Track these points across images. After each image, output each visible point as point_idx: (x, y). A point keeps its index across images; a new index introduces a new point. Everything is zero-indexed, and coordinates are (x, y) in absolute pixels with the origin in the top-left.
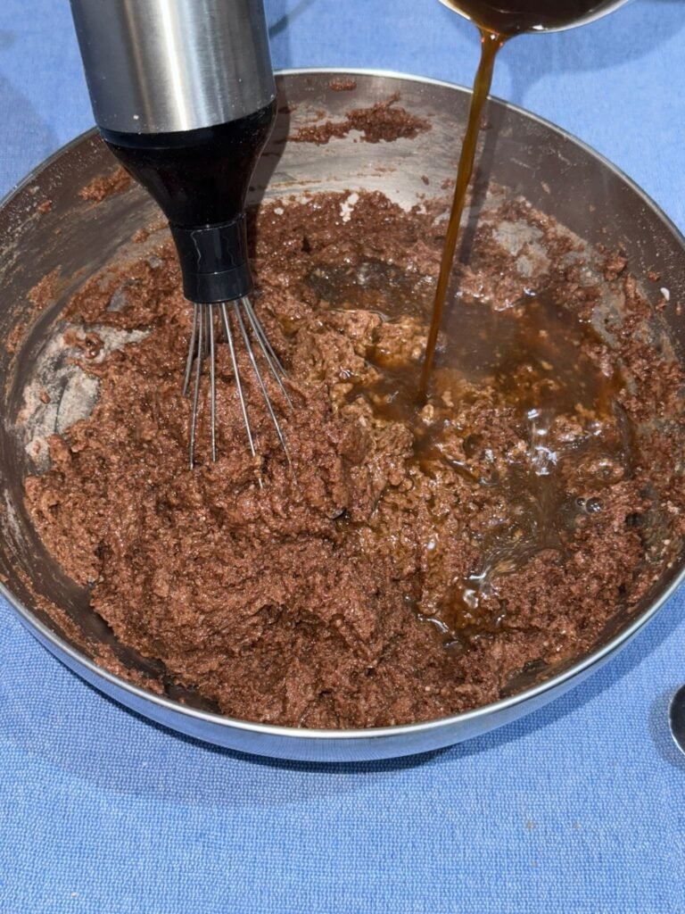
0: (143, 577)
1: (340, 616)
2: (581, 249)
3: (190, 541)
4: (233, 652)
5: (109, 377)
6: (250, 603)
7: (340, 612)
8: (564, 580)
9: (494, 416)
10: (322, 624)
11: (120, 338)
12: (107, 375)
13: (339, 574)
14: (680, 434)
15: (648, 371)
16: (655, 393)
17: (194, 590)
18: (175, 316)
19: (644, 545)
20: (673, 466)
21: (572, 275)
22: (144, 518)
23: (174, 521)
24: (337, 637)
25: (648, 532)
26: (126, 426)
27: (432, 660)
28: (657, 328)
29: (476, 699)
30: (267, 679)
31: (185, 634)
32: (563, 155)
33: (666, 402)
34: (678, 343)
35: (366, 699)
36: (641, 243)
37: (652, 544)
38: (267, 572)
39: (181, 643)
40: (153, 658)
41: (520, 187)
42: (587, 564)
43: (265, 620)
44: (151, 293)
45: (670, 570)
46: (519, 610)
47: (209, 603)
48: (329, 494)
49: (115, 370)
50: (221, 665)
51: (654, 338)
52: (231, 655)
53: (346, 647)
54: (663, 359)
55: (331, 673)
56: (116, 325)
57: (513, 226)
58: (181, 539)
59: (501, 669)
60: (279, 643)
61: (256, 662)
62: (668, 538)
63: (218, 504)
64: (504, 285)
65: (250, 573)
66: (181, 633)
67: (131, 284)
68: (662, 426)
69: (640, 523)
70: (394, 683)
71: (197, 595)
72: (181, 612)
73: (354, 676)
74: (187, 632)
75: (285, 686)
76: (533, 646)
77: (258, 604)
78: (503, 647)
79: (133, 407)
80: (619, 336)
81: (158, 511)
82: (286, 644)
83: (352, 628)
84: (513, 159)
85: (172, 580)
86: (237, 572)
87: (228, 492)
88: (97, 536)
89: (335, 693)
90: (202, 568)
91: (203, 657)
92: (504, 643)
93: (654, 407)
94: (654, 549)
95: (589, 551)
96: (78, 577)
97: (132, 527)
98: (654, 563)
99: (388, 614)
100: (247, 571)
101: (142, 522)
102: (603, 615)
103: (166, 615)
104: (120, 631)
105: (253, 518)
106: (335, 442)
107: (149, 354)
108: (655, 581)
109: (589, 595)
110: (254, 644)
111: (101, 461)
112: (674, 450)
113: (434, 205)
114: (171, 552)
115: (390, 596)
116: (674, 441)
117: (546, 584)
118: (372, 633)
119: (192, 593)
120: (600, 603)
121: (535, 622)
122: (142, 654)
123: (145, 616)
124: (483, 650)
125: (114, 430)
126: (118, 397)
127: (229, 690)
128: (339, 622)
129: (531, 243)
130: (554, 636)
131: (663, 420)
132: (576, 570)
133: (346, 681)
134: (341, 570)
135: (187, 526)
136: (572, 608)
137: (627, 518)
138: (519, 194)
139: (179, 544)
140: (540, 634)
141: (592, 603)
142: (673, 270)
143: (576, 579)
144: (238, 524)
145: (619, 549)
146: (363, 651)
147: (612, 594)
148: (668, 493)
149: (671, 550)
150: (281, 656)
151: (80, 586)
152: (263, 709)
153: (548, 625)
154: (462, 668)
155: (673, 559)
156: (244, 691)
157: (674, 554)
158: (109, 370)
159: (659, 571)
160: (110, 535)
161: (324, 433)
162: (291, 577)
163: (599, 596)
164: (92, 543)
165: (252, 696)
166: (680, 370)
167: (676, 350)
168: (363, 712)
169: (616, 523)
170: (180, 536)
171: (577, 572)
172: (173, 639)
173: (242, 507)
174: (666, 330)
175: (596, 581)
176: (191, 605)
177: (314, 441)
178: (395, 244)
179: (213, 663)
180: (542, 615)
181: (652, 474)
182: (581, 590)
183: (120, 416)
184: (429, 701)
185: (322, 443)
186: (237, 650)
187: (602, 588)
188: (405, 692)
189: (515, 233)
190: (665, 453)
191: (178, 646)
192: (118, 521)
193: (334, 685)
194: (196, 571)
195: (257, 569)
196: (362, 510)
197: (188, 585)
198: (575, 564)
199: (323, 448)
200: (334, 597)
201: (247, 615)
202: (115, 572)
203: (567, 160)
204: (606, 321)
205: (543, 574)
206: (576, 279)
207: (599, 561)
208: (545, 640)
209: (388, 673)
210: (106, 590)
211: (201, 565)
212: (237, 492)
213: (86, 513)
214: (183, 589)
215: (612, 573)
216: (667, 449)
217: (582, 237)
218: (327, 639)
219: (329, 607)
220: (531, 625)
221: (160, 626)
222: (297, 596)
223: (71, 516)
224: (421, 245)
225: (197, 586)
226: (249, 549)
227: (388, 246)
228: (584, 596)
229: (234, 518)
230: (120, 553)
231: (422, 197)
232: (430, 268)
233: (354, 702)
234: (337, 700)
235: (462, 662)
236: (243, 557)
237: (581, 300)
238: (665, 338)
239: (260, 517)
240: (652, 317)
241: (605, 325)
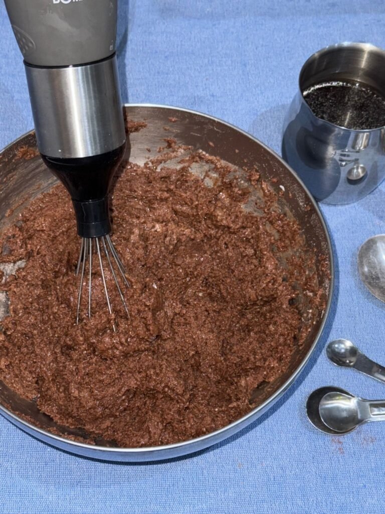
0: (63, 388)
1: (167, 386)
2: (235, 171)
3: (83, 366)
4: (116, 416)
5: (12, 290)
6: (119, 390)
7: (166, 384)
8: (267, 340)
9: (214, 265)
10: (158, 392)
11: (10, 267)
12: (10, 289)
13: (161, 366)
14: (305, 256)
15: (282, 227)
16: (288, 237)
17: (90, 389)
18: (38, 250)
19: (300, 314)
20: (305, 272)
21: (234, 184)
22: (57, 357)
23: (72, 357)
24: (166, 396)
25: (300, 307)
26: (33, 315)
27: (212, 394)
28: (282, 205)
29: (240, 408)
30: (136, 424)
31: (92, 412)
32: (217, 128)
33: (295, 241)
34: (294, 211)
35: (189, 422)
36: (265, 165)
37: (303, 313)
38: (124, 373)
39: (90, 417)
40: (76, 428)
41: (198, 145)
42: (276, 329)
43: (128, 397)
44: (22, 241)
45: (315, 325)
46: (248, 359)
47: (100, 395)
48: (148, 330)
49: (15, 286)
50: (112, 423)
51: (282, 210)
52: (116, 417)
53: (172, 399)
54: (288, 220)
55: (169, 414)
56: (8, 262)
57: (198, 164)
58: (78, 366)
59: (247, 390)
60: (138, 407)
61: (128, 417)
62: (311, 309)
63: (92, 341)
64: (201, 196)
65: (116, 376)
66: (89, 412)
67: (10, 238)
68: (295, 252)
69: (295, 303)
70: (199, 411)
71: (93, 392)
72: (87, 402)
73: (179, 412)
74: (92, 411)
75: (148, 426)
76: (259, 375)
77: (123, 390)
78: (245, 379)
79: (33, 304)
80: (264, 211)
81: (62, 353)
82: (142, 405)
83: (173, 390)
84: (192, 133)
85: (79, 387)
86: (110, 377)
87: (97, 335)
88: (35, 373)
89: (173, 423)
90: (92, 379)
91: (102, 421)
92: (245, 378)
93: (289, 243)
94: (305, 315)
95: (275, 323)
96: (27, 397)
97: (51, 364)
98: (307, 322)
99: (188, 378)
100: (115, 375)
101: (55, 360)
102: (289, 353)
103: (80, 405)
104: (57, 419)
105: (110, 346)
106: (148, 304)
107: (32, 274)
108: (309, 332)
109: (280, 345)
110: (125, 410)
111: (24, 336)
112: (304, 264)
113: (156, 161)
114: (75, 373)
115: (186, 369)
116: (302, 259)
117: (259, 344)
118: (183, 390)
119: (90, 391)
120: (286, 347)
121: (258, 364)
122: (71, 427)
123: (69, 408)
124: (236, 383)
125: (28, 319)
126: (23, 300)
127: (121, 434)
128: (166, 389)
129: (209, 171)
130: (268, 368)
131: (295, 250)
132: (271, 334)
133: (177, 416)
134: (161, 364)
135: (78, 358)
136: (274, 352)
137: (289, 302)
138: (198, 149)
139: (77, 368)
140: (261, 369)
141: (283, 348)
142: (284, 177)
143: (272, 338)
144: (103, 350)
145: (289, 319)
146: (181, 400)
147: (290, 341)
148: (305, 287)
149: (313, 314)
150: (140, 412)
151: (29, 401)
152: (140, 439)
153: (264, 364)
154: (229, 395)
155: (315, 320)
156: (129, 433)
157: (315, 317)
158: (11, 287)
159: (310, 326)
160: (42, 371)
161: (141, 300)
162: (137, 373)
163: (285, 344)
164: (34, 378)
165: (133, 434)
166: (298, 225)
167: (294, 215)
168: (189, 429)
169: (284, 306)
170: (77, 364)
171: (272, 335)
172: (86, 416)
173: (104, 342)
174: (287, 205)
175: (282, 337)
176: (91, 398)
177: (137, 305)
178: (141, 186)
179: (107, 423)
180: (260, 359)
181: (296, 277)
182: (276, 343)
183: (27, 310)
184: (218, 415)
185: (141, 306)
186: (118, 414)
187: (286, 340)
188: (206, 414)
189: (200, 167)
190: (300, 266)
191: (89, 419)
192: (44, 363)
193: (171, 419)
194: (90, 381)
195: (119, 373)
196: (166, 332)
197: (87, 388)
198: (270, 331)
199: (142, 308)
200: (162, 378)
201: (119, 396)
202: (48, 389)
203: (219, 131)
204: (256, 204)
205: (256, 339)
206: (237, 185)
207: (281, 327)
208: (264, 371)
209: (195, 407)
210: (44, 400)
211: (91, 377)
212: (101, 334)
213: (27, 363)
214: (85, 390)
215: (289, 332)
216: (300, 264)
217: (235, 165)
218: (161, 398)
219: (160, 383)
220: (256, 366)
221: (78, 411)
222: (143, 382)
223: (20, 367)
224: (154, 184)
225: (92, 388)
226: (113, 364)
227: (137, 188)
228: (278, 346)
229: (101, 347)
230: (49, 379)
231: (148, 158)
232: (162, 195)
233: (183, 425)
234: (175, 426)
235: (228, 391)
236: (111, 369)
237: (241, 195)
238: (287, 209)
239: (114, 346)
240: (278, 200)
241: (256, 206)
